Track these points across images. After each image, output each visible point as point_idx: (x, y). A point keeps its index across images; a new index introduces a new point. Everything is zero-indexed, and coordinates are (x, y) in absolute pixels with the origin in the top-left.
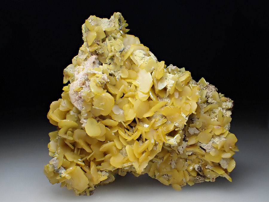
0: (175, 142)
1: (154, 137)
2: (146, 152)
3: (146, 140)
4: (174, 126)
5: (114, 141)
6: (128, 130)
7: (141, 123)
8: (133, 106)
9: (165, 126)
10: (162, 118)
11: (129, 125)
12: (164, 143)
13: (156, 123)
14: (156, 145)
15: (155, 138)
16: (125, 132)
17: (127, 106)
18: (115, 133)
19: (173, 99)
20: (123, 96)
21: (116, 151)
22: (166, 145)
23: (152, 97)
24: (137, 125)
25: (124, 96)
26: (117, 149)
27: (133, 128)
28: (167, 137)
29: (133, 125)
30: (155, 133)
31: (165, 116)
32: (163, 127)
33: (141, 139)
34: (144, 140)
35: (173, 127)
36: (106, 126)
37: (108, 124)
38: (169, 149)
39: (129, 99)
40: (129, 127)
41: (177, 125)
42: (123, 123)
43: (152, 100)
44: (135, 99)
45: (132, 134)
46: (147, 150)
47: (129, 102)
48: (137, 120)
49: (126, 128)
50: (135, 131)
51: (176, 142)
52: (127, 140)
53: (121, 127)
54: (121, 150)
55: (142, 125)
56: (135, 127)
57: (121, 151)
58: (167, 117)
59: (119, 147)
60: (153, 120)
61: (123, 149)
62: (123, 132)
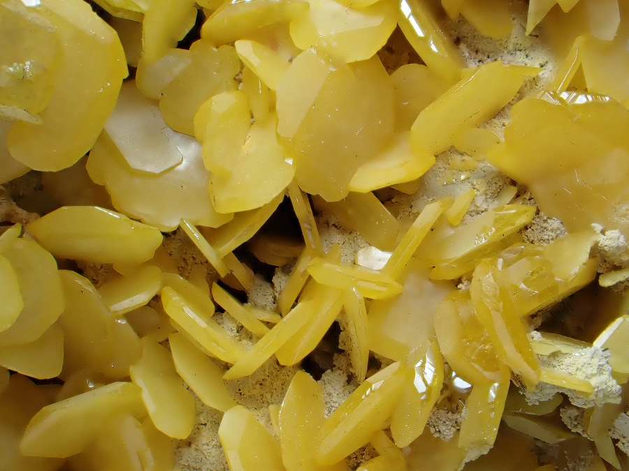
0: (605, 376)
1: (434, 339)
2: (373, 454)
3: (375, 364)
4: (596, 252)
5: (128, 379)
6: (242, 297)
7: (337, 238)
8: (272, 108)
9: (522, 255)
10: (497, 194)
11: (243, 253)
12: (515, 389)
13: (451, 232)
14: (450, 400)
15: (448, 348)
16: (219, 310)
17: (223, 102)
18: (130, 316)
19: (579, 43)
20: (194, 35)
21: (148, 455)
22: (532, 398)
23: (417, 29)
24: (307, 250)
25: (206, 27)
26: (156, 438)
27: (278, 279)
28: (537, 335)
29: (272, 253)
30: (445, 309)
31: (513, 183)
32: (507, 264)
33: (339, 360)
34: (361, 364)
35: (584, 256)
36: (69, 264)
37: (83, 247)
38: (548, 436)
39: (244, 48)
40: (242, 273)
41: (611, 239)
42: (196, 237)
43: (415, 58)
44: (285, 54)
45: (270, 325)
46: (381, 444)
47: (241, 76)
48: (302, 210)
49: (221, 283)
50: (287, 299)
51: (614, 375)
52: (227, 367)
53: (182, 271)
54: (189, 443)
55: (347, 250)
56: (288, 268)
57: (189, 456)
58: (538, 189)
59: (173, 425)
60: (428, 213)
61: (205, 436)
62: (200, 310)
